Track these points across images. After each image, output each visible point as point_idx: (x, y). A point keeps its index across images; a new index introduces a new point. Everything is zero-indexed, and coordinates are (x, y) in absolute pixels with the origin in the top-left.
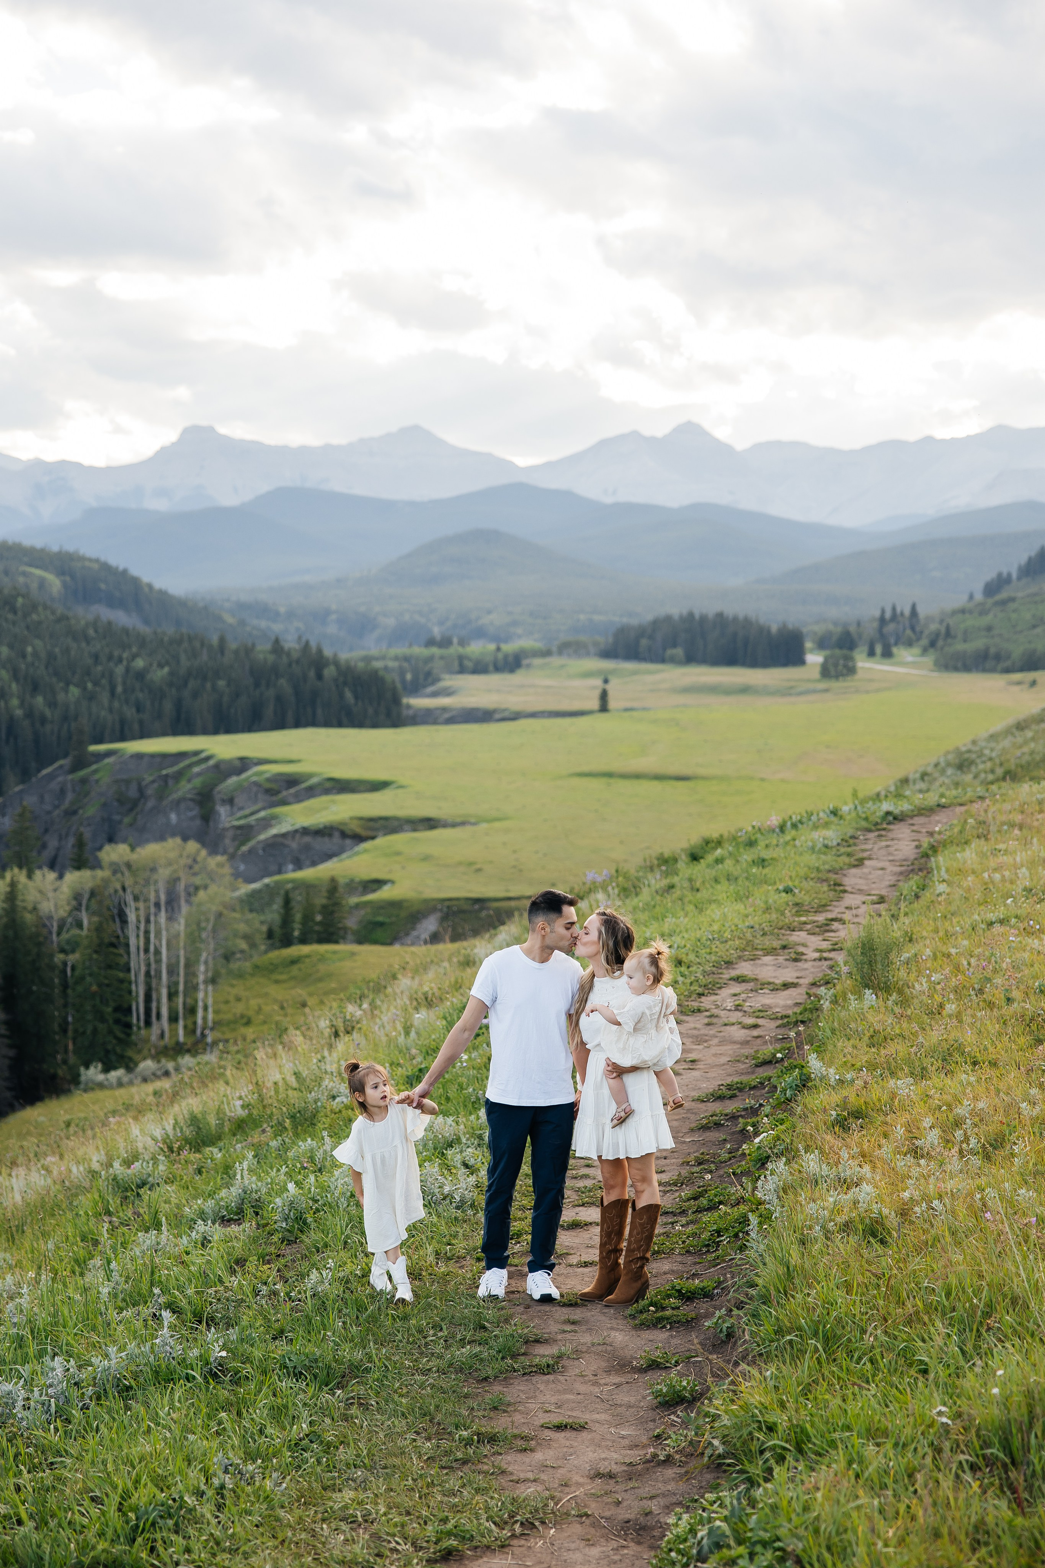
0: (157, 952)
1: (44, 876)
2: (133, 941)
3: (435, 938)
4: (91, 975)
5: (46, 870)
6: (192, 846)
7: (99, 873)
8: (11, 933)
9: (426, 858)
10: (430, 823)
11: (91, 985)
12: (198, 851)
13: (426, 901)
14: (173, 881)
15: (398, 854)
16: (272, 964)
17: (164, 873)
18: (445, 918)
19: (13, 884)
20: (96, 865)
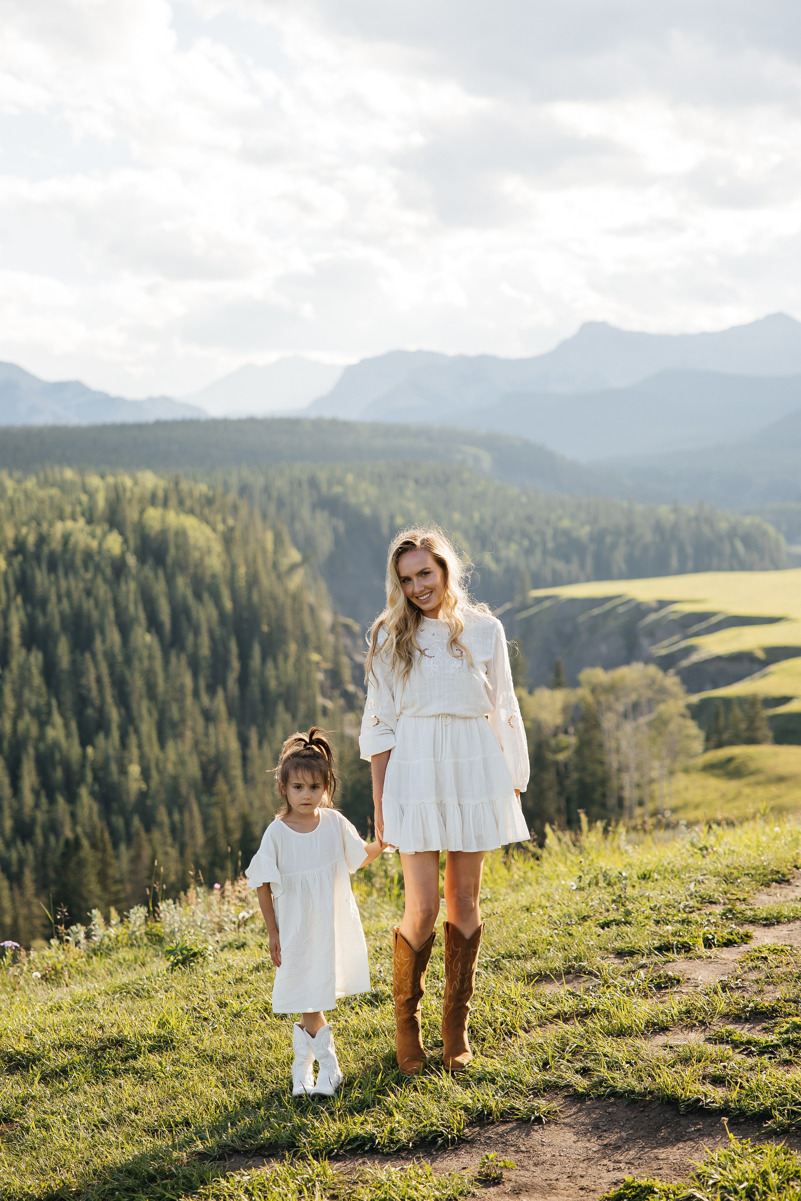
7: (579, 691)
20: (576, 684)
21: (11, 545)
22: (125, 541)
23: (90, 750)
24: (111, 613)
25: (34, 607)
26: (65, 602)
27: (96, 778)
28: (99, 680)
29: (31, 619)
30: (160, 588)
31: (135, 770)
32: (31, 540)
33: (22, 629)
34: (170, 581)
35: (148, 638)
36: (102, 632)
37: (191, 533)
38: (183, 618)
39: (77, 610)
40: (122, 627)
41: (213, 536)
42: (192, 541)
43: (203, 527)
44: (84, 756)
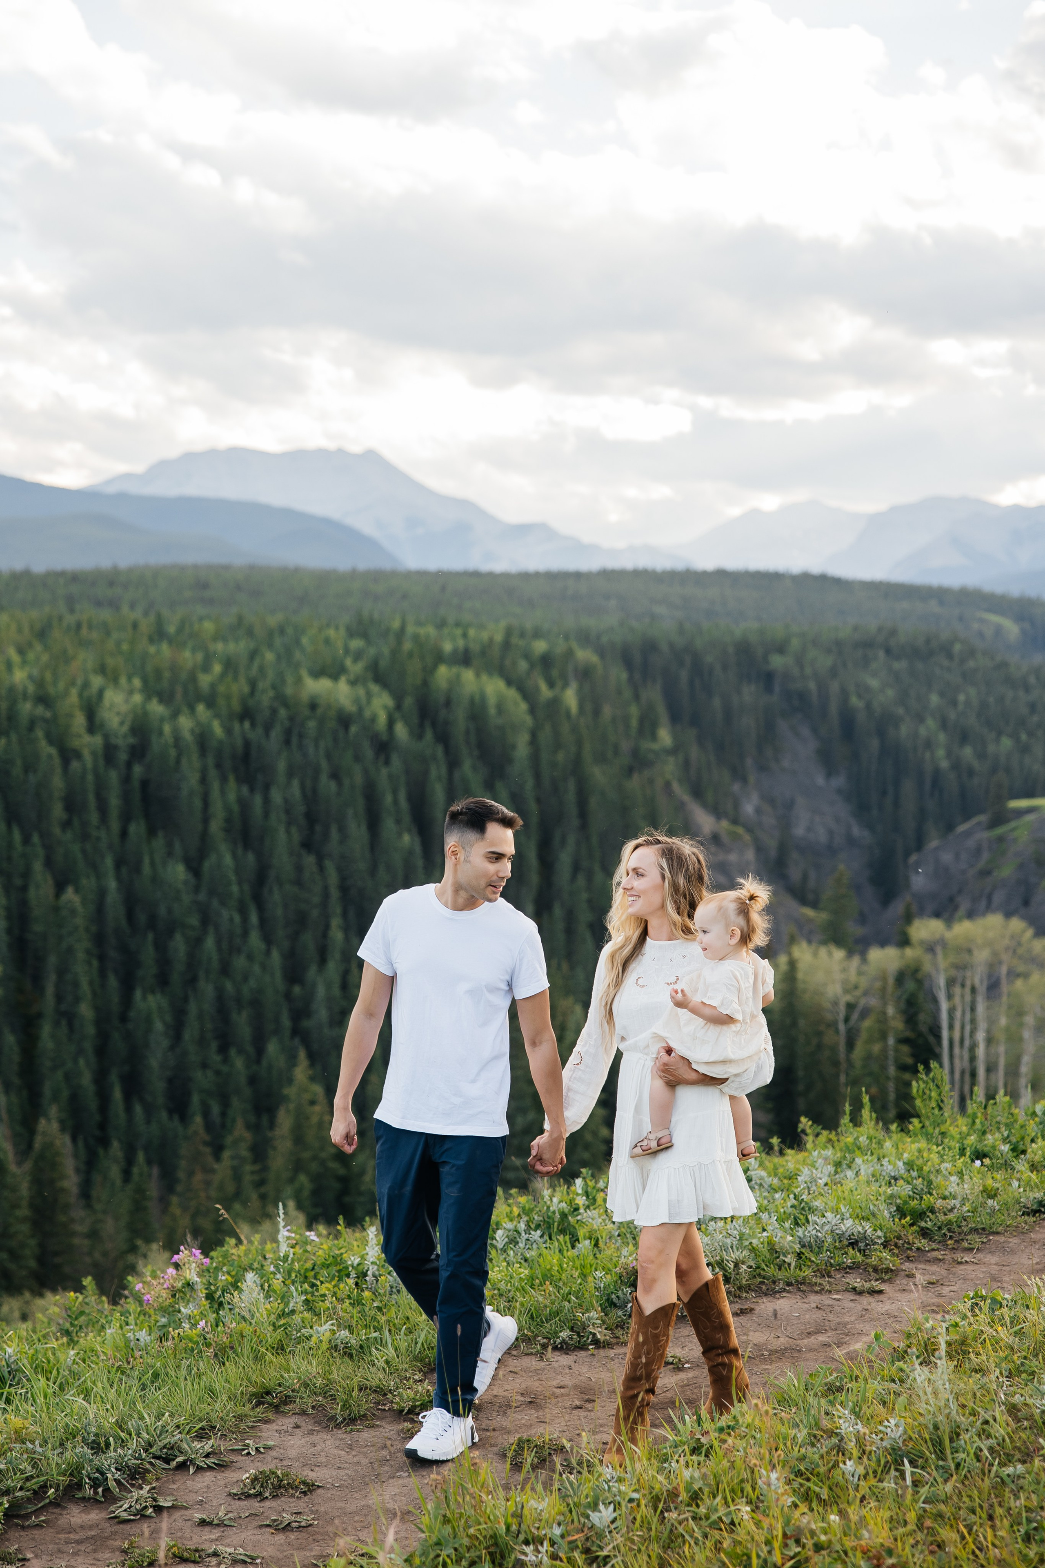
0: (973, 1047)
1: (830, 954)
2: (945, 1034)
4: (870, 1074)
5: (832, 946)
6: (1017, 924)
7: (909, 952)
8: (788, 1020)
12: (1024, 932)
14: (992, 966)
17: (981, 956)
19: (792, 964)
20: (904, 941)
21: (236, 705)
22: (398, 707)
23: (297, 990)
24: (361, 802)
25: (252, 790)
26: (296, 783)
27: (296, 1031)
28: (326, 895)
29: (244, 806)
30: (437, 772)
32: (265, 698)
33: (228, 820)
34: (453, 764)
35: (406, 838)
36: (342, 829)
37: (492, 701)
39: (311, 797)
40: (373, 822)
41: (524, 706)
42: (492, 711)
43: (512, 694)
44: (288, 996)
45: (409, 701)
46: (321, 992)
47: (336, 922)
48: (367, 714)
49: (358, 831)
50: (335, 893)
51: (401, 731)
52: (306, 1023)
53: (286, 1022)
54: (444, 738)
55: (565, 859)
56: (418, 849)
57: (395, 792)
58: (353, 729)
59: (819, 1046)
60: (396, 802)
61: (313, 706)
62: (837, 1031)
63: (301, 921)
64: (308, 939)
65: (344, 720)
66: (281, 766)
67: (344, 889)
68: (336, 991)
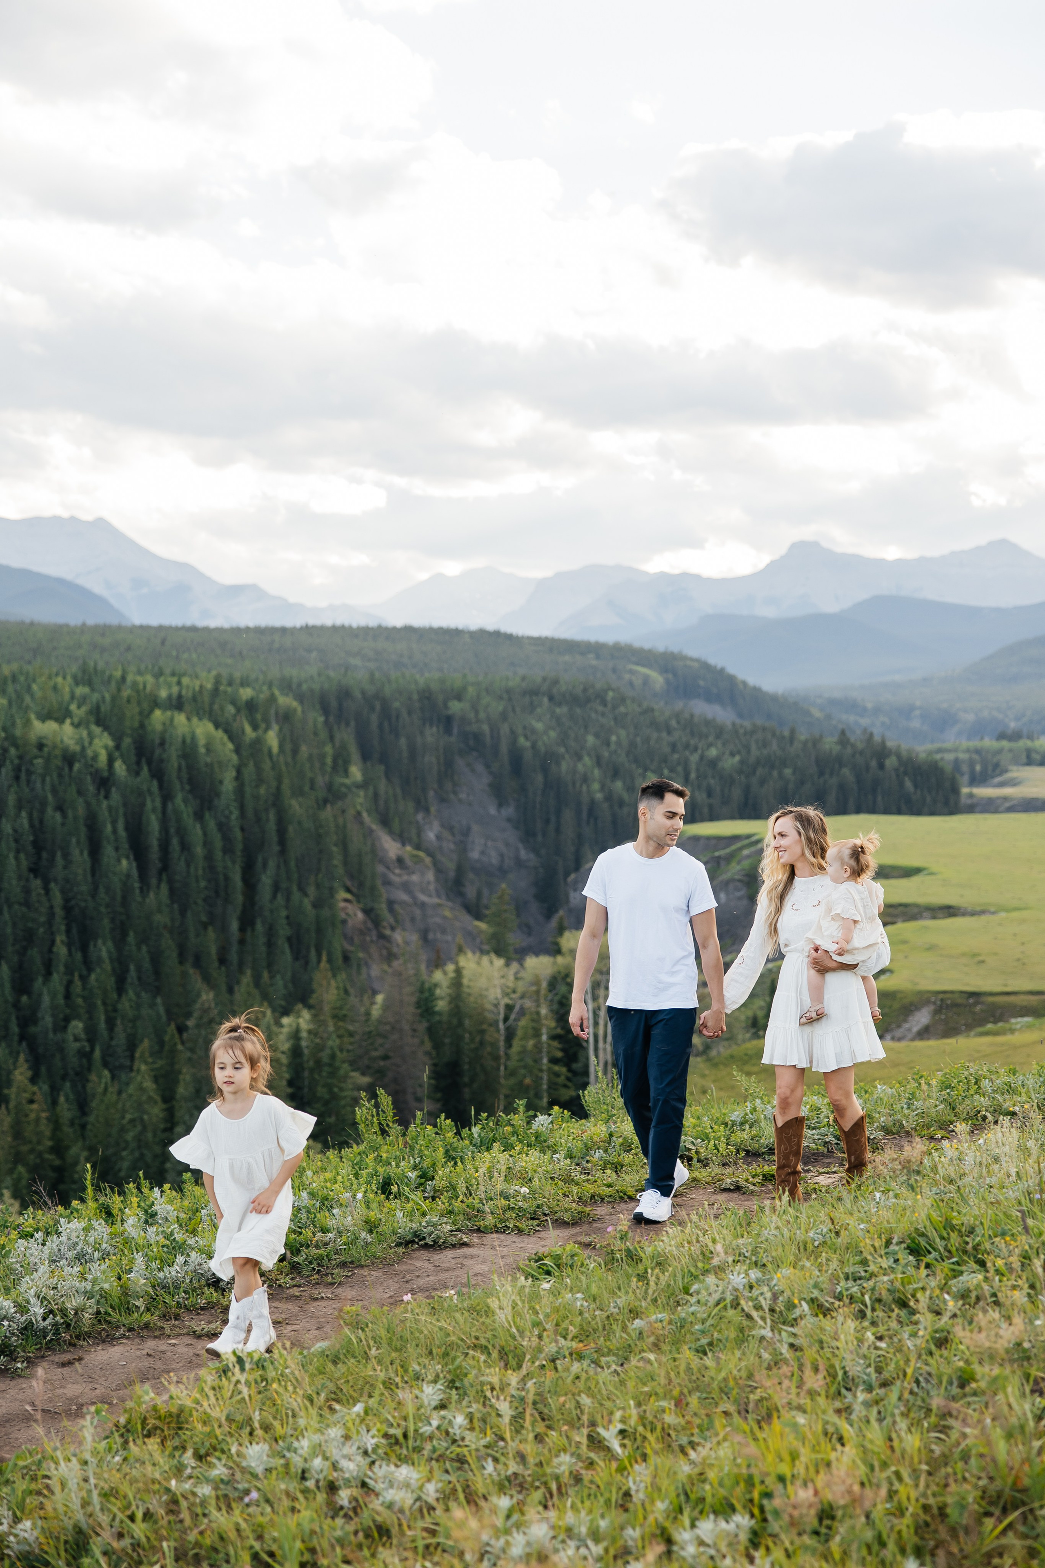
1: (491, 962)
3: (924, 1033)
4: (525, 1067)
5: (493, 955)
7: (560, 959)
8: (455, 1021)
9: (931, 948)
10: (950, 911)
11: (525, 1077)
13: (920, 993)
15: (905, 942)
16: (746, 1055)
18: (938, 1011)
19: (458, 971)
20: (556, 951)
22: (118, 747)
23: (24, 998)
24: (83, 830)
26: (24, 815)
27: (22, 1038)
28: (51, 914)
30: (152, 804)
31: (77, 1026)
34: (167, 797)
35: (124, 862)
36: (66, 856)
37: (202, 741)
38: (175, 841)
39: (38, 827)
40: (95, 849)
41: (230, 746)
42: (202, 750)
43: (220, 735)
44: (16, 1005)
45: (127, 741)
46: (46, 1000)
47: (60, 938)
48: (90, 753)
49: (80, 857)
50: (59, 912)
51: (120, 767)
52: (33, 1029)
53: (15, 1029)
54: (158, 774)
55: (266, 880)
56: (135, 873)
57: (114, 823)
58: (77, 766)
59: (482, 1043)
60: (115, 831)
61: (41, 746)
62: (498, 1031)
63: (29, 937)
64: (35, 954)
65: (69, 759)
66: (11, 799)
67: (68, 909)
68: (61, 1001)
